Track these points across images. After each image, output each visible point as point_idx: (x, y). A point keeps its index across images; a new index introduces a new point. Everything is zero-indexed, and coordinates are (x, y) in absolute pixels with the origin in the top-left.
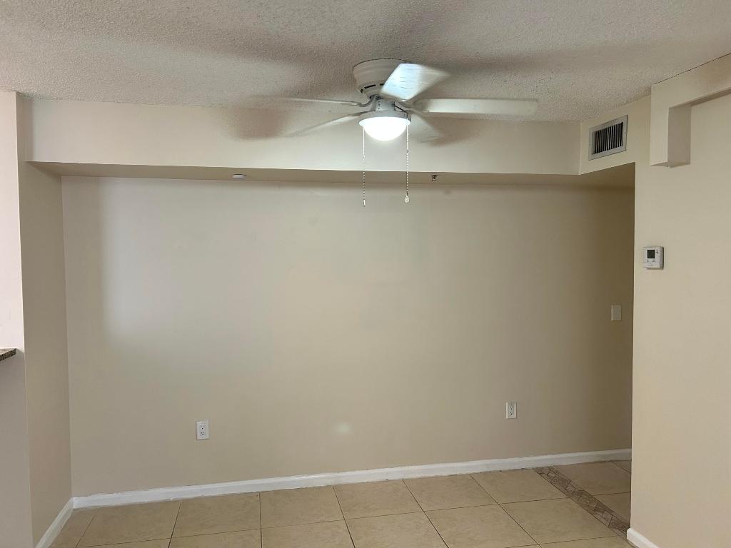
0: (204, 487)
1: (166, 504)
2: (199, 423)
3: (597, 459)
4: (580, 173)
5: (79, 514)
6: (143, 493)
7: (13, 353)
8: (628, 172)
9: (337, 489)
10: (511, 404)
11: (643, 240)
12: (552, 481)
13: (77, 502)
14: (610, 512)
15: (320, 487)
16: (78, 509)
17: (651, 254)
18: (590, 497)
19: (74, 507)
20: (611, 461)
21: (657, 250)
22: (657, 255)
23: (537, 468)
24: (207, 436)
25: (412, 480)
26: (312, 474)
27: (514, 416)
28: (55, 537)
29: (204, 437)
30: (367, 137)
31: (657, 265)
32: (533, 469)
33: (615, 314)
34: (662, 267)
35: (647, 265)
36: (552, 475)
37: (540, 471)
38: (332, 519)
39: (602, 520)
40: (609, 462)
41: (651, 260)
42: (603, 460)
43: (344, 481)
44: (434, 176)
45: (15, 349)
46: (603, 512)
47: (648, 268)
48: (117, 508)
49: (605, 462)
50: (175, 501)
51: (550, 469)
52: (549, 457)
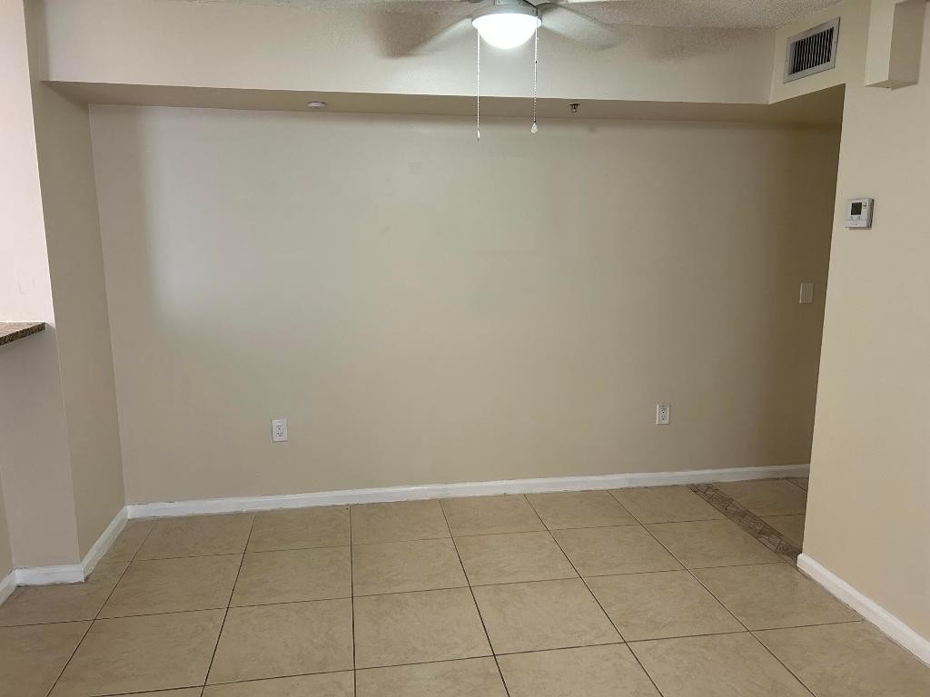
0: (282, 497)
1: (238, 516)
2: (276, 423)
3: (770, 476)
4: (771, 103)
5: (134, 524)
6: (209, 502)
7: (41, 327)
8: (836, 96)
9: (444, 503)
10: (663, 408)
11: (847, 189)
12: (710, 500)
13: (131, 511)
14: (779, 535)
15: (423, 501)
16: (133, 519)
17: (856, 209)
18: (755, 518)
19: (129, 517)
20: (787, 478)
21: (865, 202)
22: (864, 211)
23: (693, 485)
24: (284, 438)
25: (536, 495)
26: (413, 485)
27: (666, 422)
28: (107, 548)
29: (282, 439)
30: (483, 43)
31: (864, 224)
32: (687, 486)
33: (804, 294)
34: (869, 226)
35: (851, 224)
36: (711, 494)
37: (695, 489)
38: (435, 536)
39: (767, 543)
40: (783, 479)
41: (855, 217)
42: (775, 477)
43: (453, 494)
44: (575, 105)
45: (44, 324)
46: (770, 536)
47: (851, 228)
48: (180, 519)
49: (778, 479)
50: (248, 514)
51: (709, 486)
52: (708, 471)
